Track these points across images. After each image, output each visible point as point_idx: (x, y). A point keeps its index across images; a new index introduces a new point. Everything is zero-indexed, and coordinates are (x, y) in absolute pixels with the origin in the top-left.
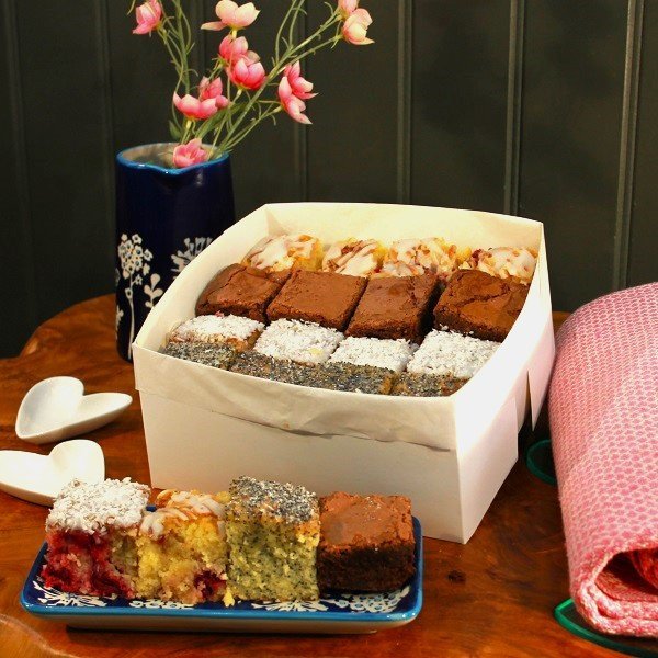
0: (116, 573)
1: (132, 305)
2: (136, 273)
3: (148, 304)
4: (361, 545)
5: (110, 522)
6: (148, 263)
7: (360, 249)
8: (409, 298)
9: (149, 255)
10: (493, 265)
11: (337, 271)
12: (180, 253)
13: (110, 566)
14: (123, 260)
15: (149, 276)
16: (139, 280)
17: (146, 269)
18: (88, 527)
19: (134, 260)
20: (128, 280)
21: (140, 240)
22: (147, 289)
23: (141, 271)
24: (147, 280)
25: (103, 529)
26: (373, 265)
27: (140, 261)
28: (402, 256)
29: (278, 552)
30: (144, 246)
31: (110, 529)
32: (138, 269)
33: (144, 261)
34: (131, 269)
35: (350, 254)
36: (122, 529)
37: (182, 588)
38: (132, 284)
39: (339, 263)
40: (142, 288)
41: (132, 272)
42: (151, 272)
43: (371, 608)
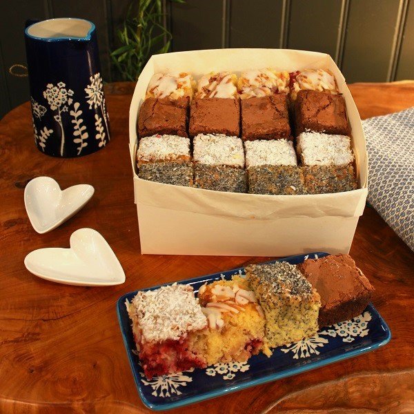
0: (193, 356)
1: (61, 125)
2: (63, 105)
3: (73, 121)
4: (346, 299)
6: (71, 97)
7: (221, 79)
8: (274, 111)
9: (71, 92)
11: (211, 96)
12: (89, 86)
13: (189, 352)
14: (49, 100)
15: (72, 105)
16: (65, 109)
17: (70, 101)
18: (175, 336)
19: (61, 98)
20: (57, 111)
21: (64, 85)
22: (72, 113)
23: (67, 102)
24: (72, 108)
25: (185, 335)
26: (234, 89)
27: (65, 97)
28: (252, 82)
29: (299, 317)
30: (67, 88)
31: (190, 333)
32: (64, 102)
33: (68, 97)
34: (58, 104)
35: (215, 83)
36: (199, 331)
37: (238, 354)
38: (60, 112)
39: (211, 88)
40: (69, 113)
41: (60, 105)
42: (74, 102)
43: (351, 333)
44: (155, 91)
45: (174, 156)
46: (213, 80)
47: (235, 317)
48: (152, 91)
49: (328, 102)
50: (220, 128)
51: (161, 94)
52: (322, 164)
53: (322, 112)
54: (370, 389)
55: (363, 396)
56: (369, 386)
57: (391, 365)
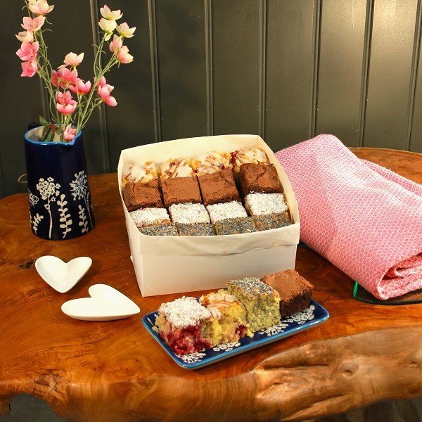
0: (204, 339)
1: (50, 212)
2: (51, 196)
3: (60, 210)
4: (296, 295)
5: (201, 318)
6: (58, 190)
7: (179, 163)
8: (225, 181)
9: (58, 186)
10: (248, 159)
11: (174, 177)
12: (73, 182)
13: (202, 336)
14: (41, 191)
15: (59, 196)
16: (53, 199)
17: (58, 193)
18: (193, 323)
19: (50, 190)
20: (46, 200)
21: (53, 180)
22: (59, 203)
23: (55, 194)
24: (58, 198)
25: (199, 322)
26: (190, 170)
27: (54, 190)
28: (204, 163)
29: (267, 308)
30: (55, 182)
31: (201, 321)
32: (52, 194)
33: (56, 189)
34: (48, 195)
35: (174, 166)
36: (207, 319)
37: (232, 336)
38: (49, 202)
39: (171, 171)
40: (56, 202)
41: (49, 196)
42: (60, 194)
43: (303, 319)
44: (129, 178)
45: (160, 221)
46: (172, 164)
47: (227, 310)
48: (126, 178)
49: (263, 171)
50: (188, 198)
51: (135, 180)
52: (265, 214)
53: (260, 178)
54: (320, 351)
55: (317, 356)
56: (320, 349)
57: (332, 335)
